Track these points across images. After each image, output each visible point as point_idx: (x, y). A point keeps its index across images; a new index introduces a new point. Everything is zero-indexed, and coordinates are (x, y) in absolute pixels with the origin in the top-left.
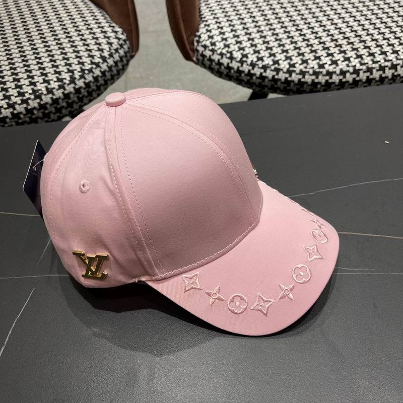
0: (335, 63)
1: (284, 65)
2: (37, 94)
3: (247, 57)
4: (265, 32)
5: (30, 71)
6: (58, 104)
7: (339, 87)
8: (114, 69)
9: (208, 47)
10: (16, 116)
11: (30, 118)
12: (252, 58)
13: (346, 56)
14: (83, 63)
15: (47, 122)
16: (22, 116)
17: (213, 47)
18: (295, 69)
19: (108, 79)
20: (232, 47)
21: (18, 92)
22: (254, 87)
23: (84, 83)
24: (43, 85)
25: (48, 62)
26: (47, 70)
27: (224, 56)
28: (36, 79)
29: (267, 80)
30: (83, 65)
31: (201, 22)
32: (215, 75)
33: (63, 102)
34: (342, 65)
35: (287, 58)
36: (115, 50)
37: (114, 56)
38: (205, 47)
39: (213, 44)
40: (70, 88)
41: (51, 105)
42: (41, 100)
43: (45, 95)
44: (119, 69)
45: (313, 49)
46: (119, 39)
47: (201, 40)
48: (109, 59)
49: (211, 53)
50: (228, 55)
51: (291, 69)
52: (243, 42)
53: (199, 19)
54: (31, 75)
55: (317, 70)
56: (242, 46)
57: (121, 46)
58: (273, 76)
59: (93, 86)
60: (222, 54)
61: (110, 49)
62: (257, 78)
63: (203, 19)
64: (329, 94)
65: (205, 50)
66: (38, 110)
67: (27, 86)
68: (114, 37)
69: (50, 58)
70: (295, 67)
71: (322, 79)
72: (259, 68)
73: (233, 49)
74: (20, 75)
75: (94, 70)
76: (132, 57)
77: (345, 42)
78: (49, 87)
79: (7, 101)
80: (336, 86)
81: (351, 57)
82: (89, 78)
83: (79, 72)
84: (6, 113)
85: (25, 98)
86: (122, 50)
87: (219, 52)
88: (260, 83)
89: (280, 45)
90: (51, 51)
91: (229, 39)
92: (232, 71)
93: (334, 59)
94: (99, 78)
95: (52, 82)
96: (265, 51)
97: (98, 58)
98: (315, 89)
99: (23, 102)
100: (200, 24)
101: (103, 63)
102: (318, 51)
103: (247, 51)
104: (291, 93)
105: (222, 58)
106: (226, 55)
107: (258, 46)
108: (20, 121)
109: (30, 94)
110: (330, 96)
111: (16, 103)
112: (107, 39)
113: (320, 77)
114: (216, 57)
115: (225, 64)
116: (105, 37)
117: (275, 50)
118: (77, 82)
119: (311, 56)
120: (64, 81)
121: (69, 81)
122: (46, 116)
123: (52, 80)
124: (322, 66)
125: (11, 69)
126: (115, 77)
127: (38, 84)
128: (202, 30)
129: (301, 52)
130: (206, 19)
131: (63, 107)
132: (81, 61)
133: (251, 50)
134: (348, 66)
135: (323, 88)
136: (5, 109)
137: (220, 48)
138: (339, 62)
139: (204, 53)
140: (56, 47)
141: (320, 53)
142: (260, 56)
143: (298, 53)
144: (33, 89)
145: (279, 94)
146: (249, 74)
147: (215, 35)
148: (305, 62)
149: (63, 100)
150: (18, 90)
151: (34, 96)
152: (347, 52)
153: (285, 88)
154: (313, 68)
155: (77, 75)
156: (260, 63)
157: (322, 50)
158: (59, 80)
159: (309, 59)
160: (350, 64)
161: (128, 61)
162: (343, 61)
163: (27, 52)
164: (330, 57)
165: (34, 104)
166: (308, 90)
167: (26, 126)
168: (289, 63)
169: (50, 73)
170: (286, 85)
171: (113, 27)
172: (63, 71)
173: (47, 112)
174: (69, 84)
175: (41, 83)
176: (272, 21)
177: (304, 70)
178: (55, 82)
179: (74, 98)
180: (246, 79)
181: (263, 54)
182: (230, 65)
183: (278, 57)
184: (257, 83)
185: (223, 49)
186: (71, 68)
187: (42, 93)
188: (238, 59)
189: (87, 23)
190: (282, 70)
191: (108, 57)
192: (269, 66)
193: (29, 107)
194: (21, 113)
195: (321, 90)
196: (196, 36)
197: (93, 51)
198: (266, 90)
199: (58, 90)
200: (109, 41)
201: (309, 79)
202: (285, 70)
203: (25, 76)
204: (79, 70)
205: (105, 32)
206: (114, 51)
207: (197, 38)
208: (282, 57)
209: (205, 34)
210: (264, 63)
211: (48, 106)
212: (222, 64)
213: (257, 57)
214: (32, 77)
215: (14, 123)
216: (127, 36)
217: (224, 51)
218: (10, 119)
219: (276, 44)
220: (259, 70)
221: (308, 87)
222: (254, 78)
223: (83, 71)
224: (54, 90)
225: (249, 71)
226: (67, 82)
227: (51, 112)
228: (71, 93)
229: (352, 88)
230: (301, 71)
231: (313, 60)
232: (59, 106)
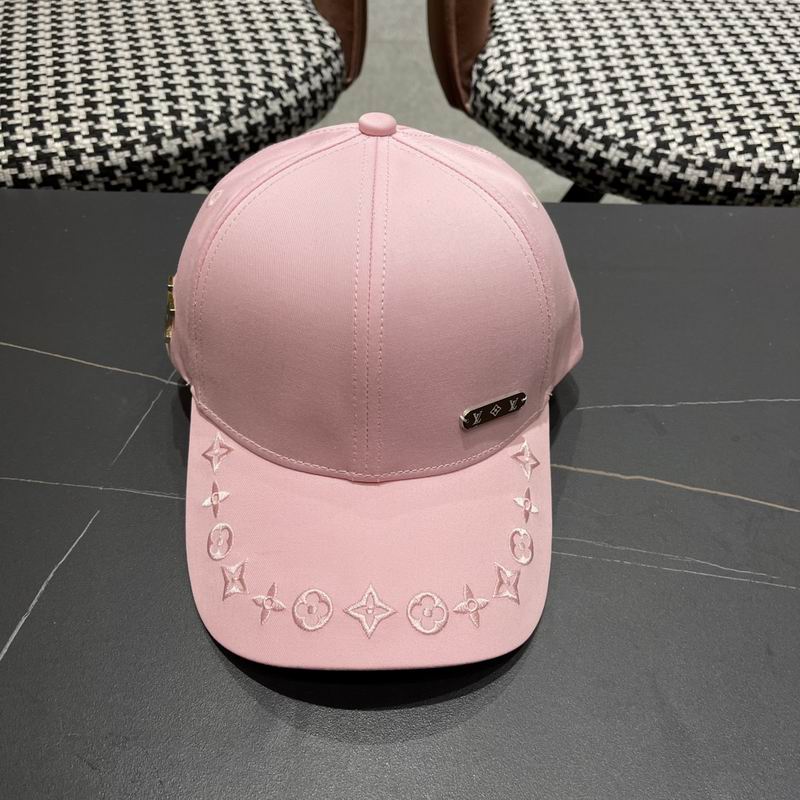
1: (647, 142)
2: (154, 134)
3: (575, 117)
4: (617, 70)
5: (147, 89)
6: (191, 158)
7: (752, 200)
8: (307, 105)
9: (500, 86)
10: (107, 172)
11: (134, 179)
12: (585, 119)
13: (776, 140)
14: (249, 87)
15: (164, 191)
16: (118, 173)
17: (510, 87)
18: (667, 152)
19: (293, 124)
20: (548, 93)
21: (119, 126)
22: (580, 177)
23: (247, 124)
24: (167, 119)
25: (183, 76)
26: (180, 91)
27: (529, 108)
28: (156, 105)
29: (607, 166)
30: (250, 89)
31: (492, 34)
32: (506, 144)
33: (200, 157)
34: (766, 156)
35: (655, 128)
36: (315, 68)
37: (312, 80)
38: (493, 84)
39: (510, 81)
40: (217, 132)
41: (176, 159)
42: (160, 146)
43: (169, 138)
44: (316, 106)
45: (710, 117)
46: (326, 47)
47: (487, 70)
48: (301, 83)
49: (503, 99)
50: (537, 107)
51: (660, 151)
52: (571, 86)
53: (489, 28)
54: (147, 95)
55: (713, 160)
56: (567, 93)
57: (328, 62)
58: (622, 161)
59: (263, 133)
60: (524, 104)
61: (306, 66)
62: (588, 160)
63: (496, 30)
64: (730, 212)
65: (492, 92)
66: (151, 166)
67: (138, 116)
68: (316, 42)
69: (188, 67)
70: (668, 148)
71: (720, 180)
72: (595, 140)
73: (548, 96)
74: (127, 94)
75: (269, 103)
76: (346, 86)
77: (777, 110)
78: (179, 123)
79: (94, 140)
80: (746, 196)
81: (787, 142)
82: (258, 116)
83: (239, 102)
84: (90, 163)
85: (129, 139)
86: (329, 69)
87: (519, 98)
88: (592, 171)
89: (643, 101)
90: (191, 54)
91: (542, 76)
92: (540, 140)
93: (750, 142)
94: (277, 120)
95: (184, 115)
96: (611, 107)
97: (281, 79)
98: (701, 198)
99: (125, 146)
100: (489, 39)
101: (287, 91)
102: (720, 123)
103: (576, 103)
104: (652, 199)
105: (523, 111)
106: (532, 106)
107: (600, 96)
108: (114, 183)
109: (141, 133)
110: (731, 215)
111: (110, 146)
112: (302, 46)
113: (717, 174)
114: (512, 108)
115: (529, 125)
116: (300, 41)
117: (632, 109)
118: (233, 121)
119: (705, 131)
120: (209, 115)
121: (220, 117)
122: (165, 179)
123: (186, 111)
124: (723, 153)
125: (111, 78)
126: (308, 122)
127: (157, 115)
128: (493, 50)
129: (684, 119)
130: (502, 30)
131: (199, 166)
132: (247, 81)
133: (584, 104)
134: (776, 159)
135: (718, 197)
136: (89, 155)
137: (522, 91)
138: (760, 150)
139: (489, 97)
140: (202, 49)
141: (723, 126)
142: (601, 117)
143: (678, 120)
144: (147, 124)
145: (627, 197)
146: (574, 151)
147: (517, 63)
148: (690, 140)
149: (201, 152)
150: (119, 121)
151: (148, 138)
152: (779, 131)
153: (641, 187)
154: (705, 154)
155: (235, 107)
156: (598, 130)
157: (728, 121)
158: (200, 113)
159: (700, 136)
160: (782, 158)
161: (337, 93)
162: (768, 149)
163: (145, 51)
164: (744, 138)
165: (144, 153)
166: (688, 198)
167: (123, 193)
168: (657, 139)
169: (183, 96)
170: (643, 182)
171: (318, 23)
172: (209, 96)
173: (167, 171)
174: (216, 124)
175: (165, 115)
176: (634, 51)
177: (686, 156)
178: (191, 115)
179: (222, 151)
180: (565, 158)
181: (606, 113)
182: (539, 127)
183: (637, 123)
184: (587, 171)
185: (528, 93)
186: (225, 93)
187: (163, 134)
188: (556, 118)
189: (268, 9)
190: (641, 150)
191: (299, 79)
192: (616, 139)
193: (135, 158)
194: (118, 167)
195: (715, 201)
196: (477, 60)
197: (272, 65)
198: (602, 185)
199: (194, 131)
200: (307, 50)
201: (692, 175)
202: (647, 151)
203: (135, 96)
204: (241, 98)
205: (301, 31)
206: (312, 71)
207: (480, 66)
208: (646, 124)
209: (496, 58)
210: (606, 133)
211: (171, 161)
212: (523, 123)
213: (595, 118)
214: (149, 101)
215: (101, 186)
216: (341, 44)
217: (530, 98)
218: (96, 176)
219: (636, 97)
220: (595, 144)
221: (689, 192)
222: (583, 159)
223: (247, 100)
224: (187, 132)
225: (575, 143)
226: (215, 119)
227: (174, 173)
228: (218, 140)
229: (777, 205)
230: (679, 157)
231: (707, 139)
232: (191, 164)
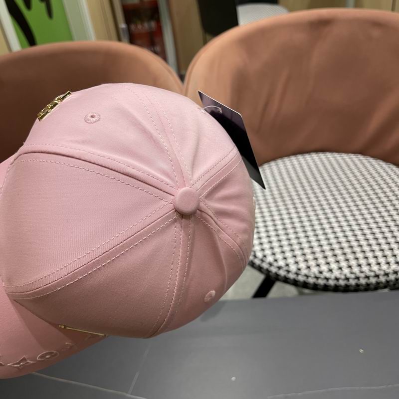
0: (331, 270)
3: (266, 258)
4: (281, 236)
13: (340, 266)
35: (295, 262)
45: (315, 256)
51: (298, 272)
52: (264, 244)
56: (263, 247)
58: (285, 275)
62: (273, 274)
70: (301, 271)
71: (321, 282)
72: (275, 267)
73: (256, 249)
77: (340, 252)
80: (332, 288)
81: (343, 267)
89: (291, 250)
92: (255, 265)
93: (330, 267)
103: (267, 252)
107: (275, 248)
117: (287, 254)
119: (314, 263)
133: (270, 252)
138: (334, 270)
141: (320, 261)
142: (276, 258)
143: (304, 259)
148: (308, 267)
152: (340, 262)
153: (294, 283)
154: (314, 273)
156: (275, 263)
157: (322, 258)
159: (312, 265)
160: (342, 273)
162: (337, 270)
166: (311, 288)
176: (287, 226)
177: (308, 274)
181: (278, 256)
182: (254, 261)
183: (289, 260)
188: (260, 258)
190: (291, 271)
192: (282, 267)
195: (321, 290)
201: (311, 280)
202: (294, 272)
